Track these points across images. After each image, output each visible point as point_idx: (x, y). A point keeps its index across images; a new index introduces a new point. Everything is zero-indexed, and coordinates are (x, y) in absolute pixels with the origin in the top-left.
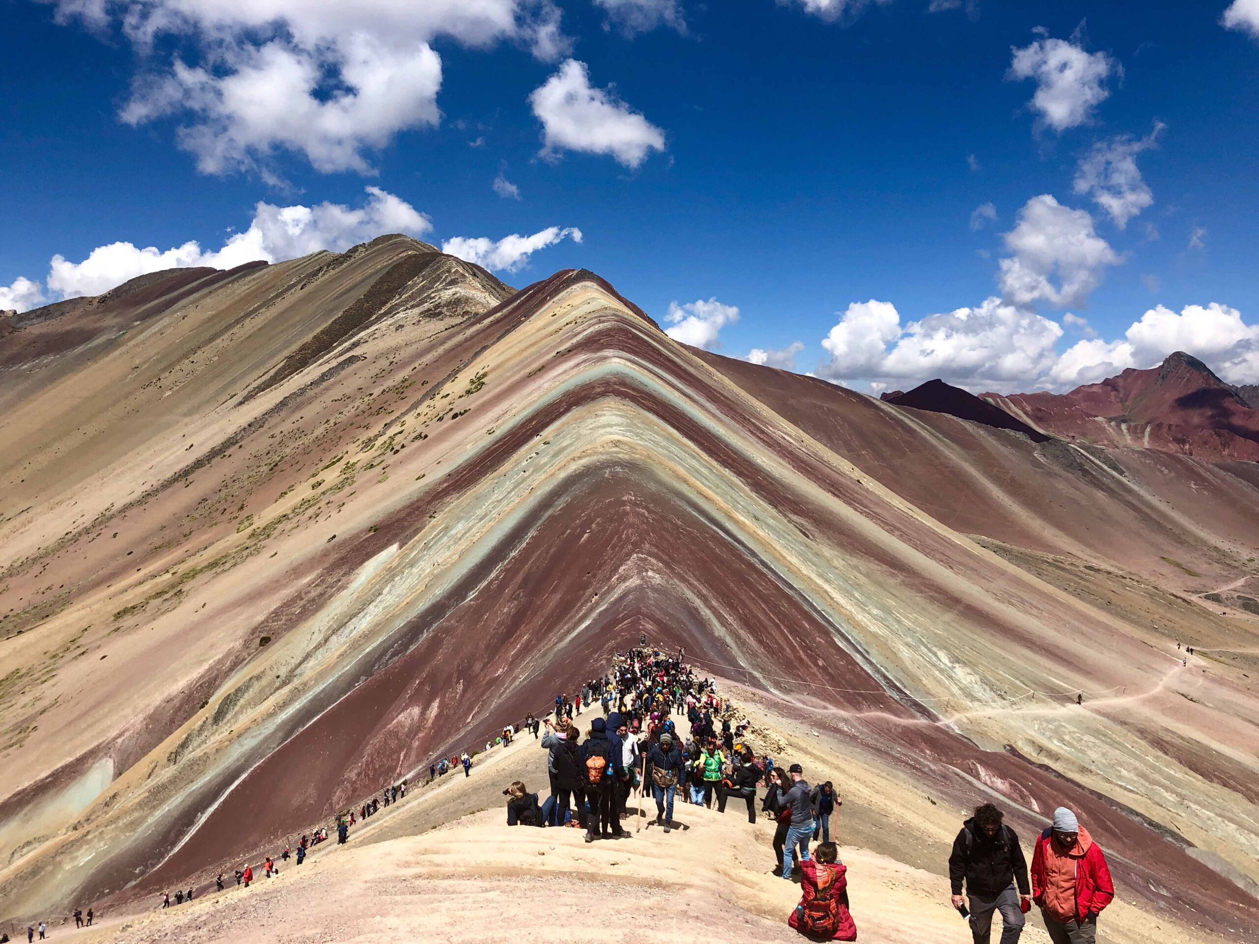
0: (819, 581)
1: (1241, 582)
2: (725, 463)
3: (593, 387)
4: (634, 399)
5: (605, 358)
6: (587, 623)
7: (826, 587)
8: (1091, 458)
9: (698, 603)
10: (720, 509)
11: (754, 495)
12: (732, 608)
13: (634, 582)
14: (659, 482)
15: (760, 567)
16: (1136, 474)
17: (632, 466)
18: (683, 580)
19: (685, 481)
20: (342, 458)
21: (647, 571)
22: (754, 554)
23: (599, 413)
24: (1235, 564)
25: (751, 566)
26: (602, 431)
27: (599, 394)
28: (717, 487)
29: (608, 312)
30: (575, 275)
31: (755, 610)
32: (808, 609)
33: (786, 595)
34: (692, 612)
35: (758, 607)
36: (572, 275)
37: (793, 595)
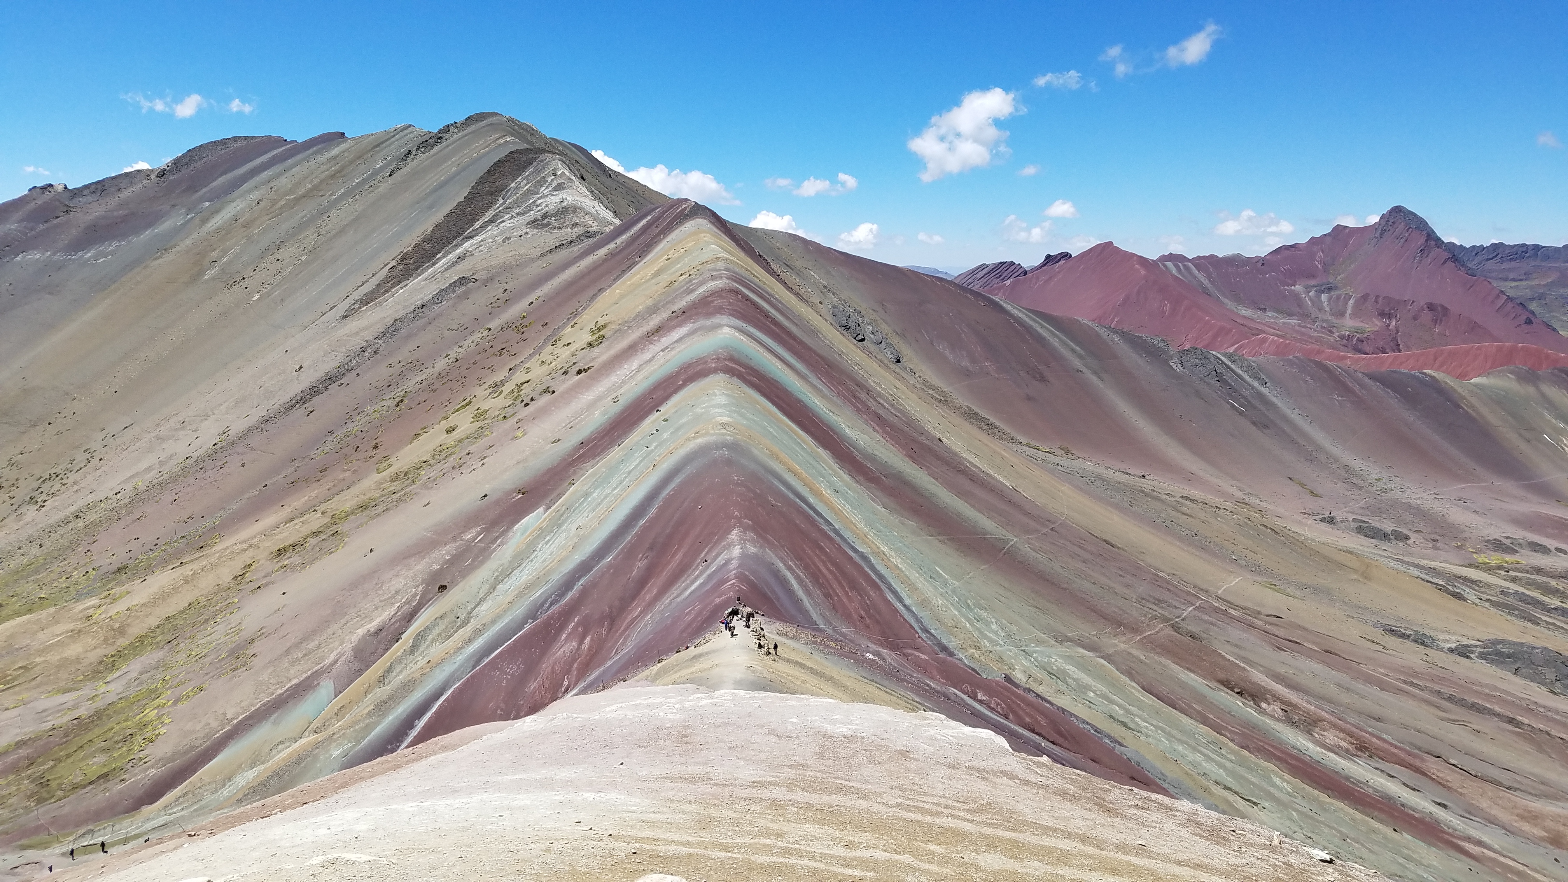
1: (1362, 502)
2: (816, 438)
3: (705, 363)
4: (740, 377)
5: (716, 327)
6: (700, 581)
7: (886, 550)
8: (1233, 366)
9: (781, 566)
11: (836, 467)
12: (809, 571)
13: (736, 551)
14: (756, 461)
15: (833, 534)
16: (1279, 385)
17: (736, 447)
18: (772, 548)
19: (779, 460)
20: (470, 402)
22: (829, 523)
23: (710, 392)
24: (1361, 484)
25: (825, 534)
26: (712, 412)
27: (710, 371)
29: (720, 265)
30: (688, 209)
31: (825, 571)
32: (867, 569)
33: (851, 558)
34: (776, 574)
35: (828, 569)
36: (686, 208)
37: (857, 558)
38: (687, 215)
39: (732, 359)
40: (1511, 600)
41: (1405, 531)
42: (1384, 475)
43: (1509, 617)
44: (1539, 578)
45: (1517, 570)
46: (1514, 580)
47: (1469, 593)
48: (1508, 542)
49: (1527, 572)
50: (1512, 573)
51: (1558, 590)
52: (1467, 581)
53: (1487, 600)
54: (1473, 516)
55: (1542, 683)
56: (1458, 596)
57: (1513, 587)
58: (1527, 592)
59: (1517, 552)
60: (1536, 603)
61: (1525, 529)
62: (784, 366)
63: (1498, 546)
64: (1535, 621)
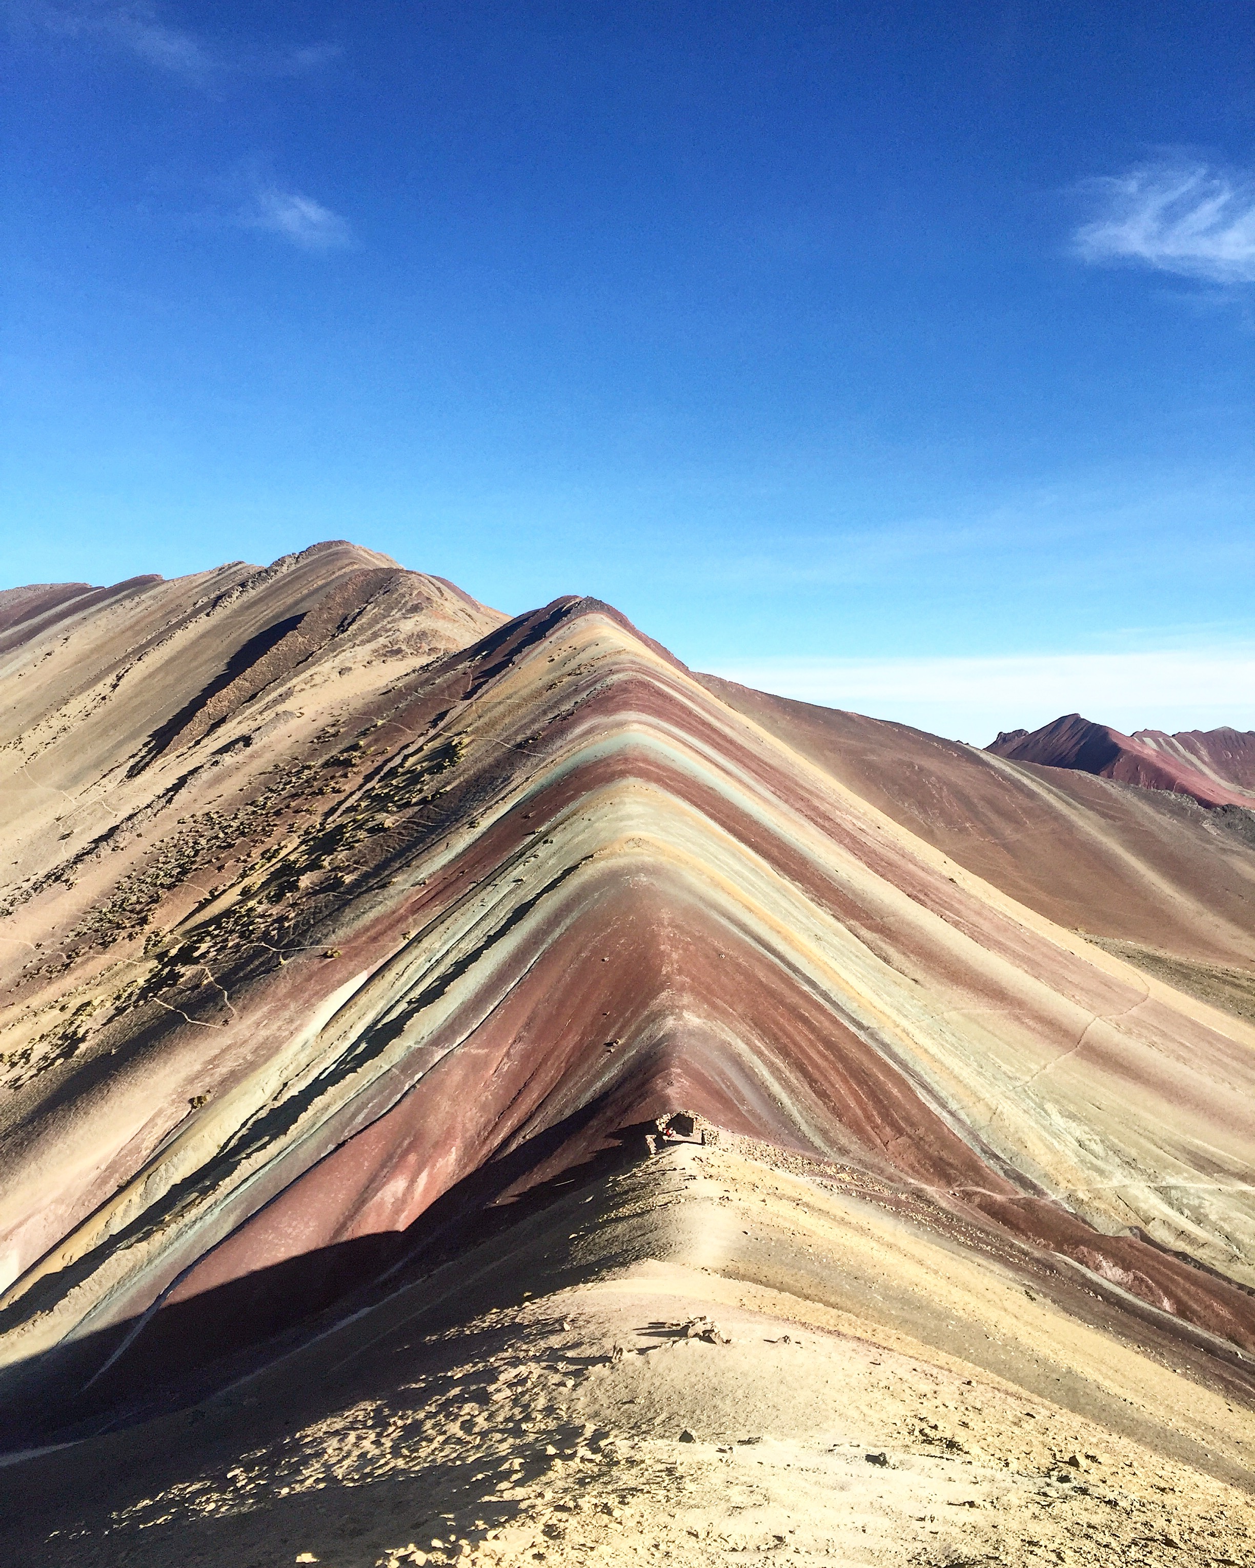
0: (898, 1018)
3: (608, 763)
4: (660, 781)
5: (623, 723)
6: (611, 1073)
7: (905, 1025)
9: (744, 1048)
10: (769, 925)
11: (812, 904)
12: (786, 1054)
14: (694, 893)
15: (821, 1001)
17: (657, 871)
19: (726, 890)
22: (812, 984)
23: (615, 800)
26: (620, 825)
27: (614, 774)
28: (768, 897)
29: (623, 657)
30: (579, 605)
31: (815, 1056)
32: (881, 1054)
33: (854, 1037)
34: (736, 1061)
35: (819, 1052)
36: (575, 605)
37: (863, 1037)
38: (580, 610)
39: (646, 760)
62: (721, 773)
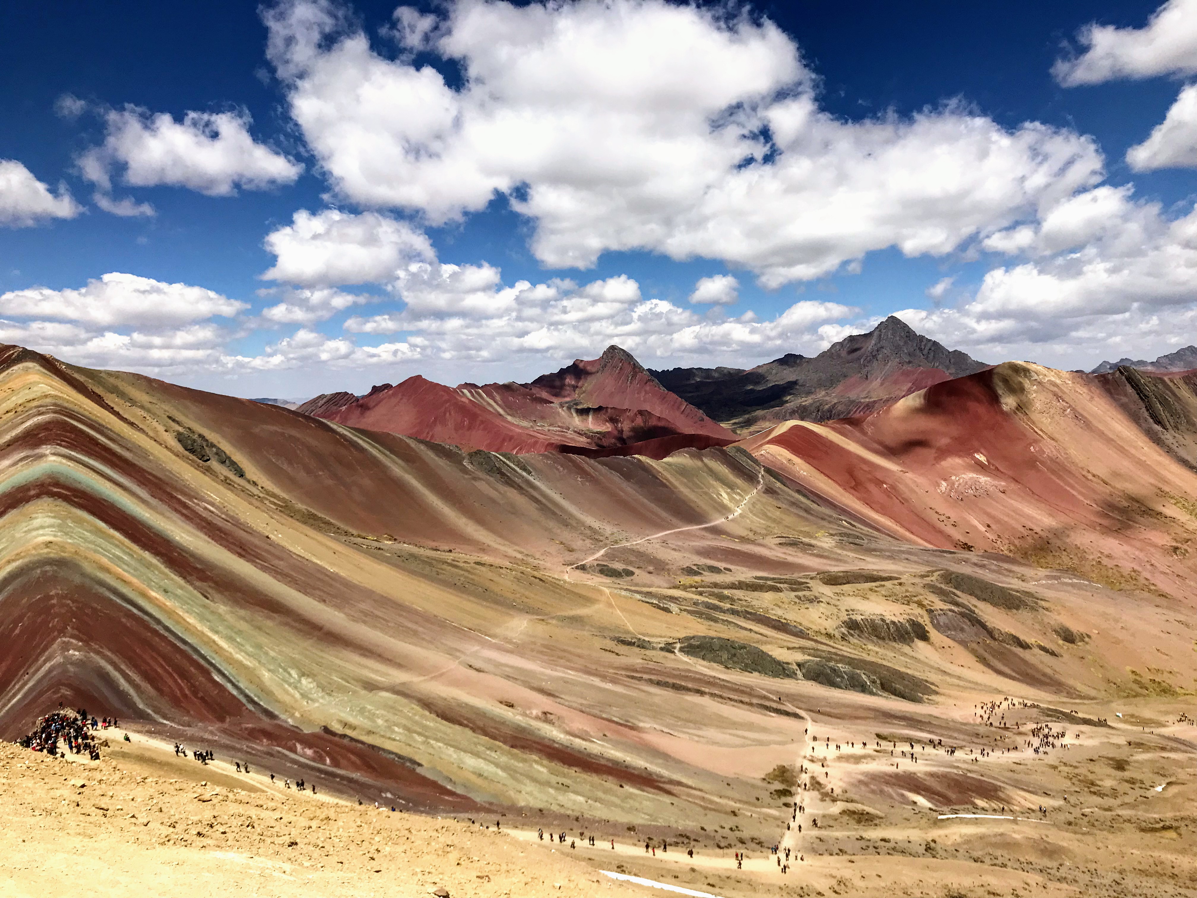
0: (210, 634)
1: (602, 552)
2: (145, 546)
3: (29, 490)
4: (66, 499)
5: (42, 456)
6: (19, 697)
7: (215, 637)
8: (508, 462)
9: (109, 668)
10: (135, 589)
11: (167, 571)
12: (136, 667)
13: (58, 659)
14: (83, 575)
15: (162, 632)
16: (540, 473)
17: (61, 563)
18: (98, 653)
19: (107, 570)
21: (68, 651)
22: (158, 622)
23: (34, 516)
24: (601, 538)
25: (156, 632)
26: (34, 533)
27: (33, 496)
28: (136, 570)
29: (48, 400)
30: (16, 354)
33: (180, 650)
34: (104, 676)
36: (13, 354)
37: (186, 649)
38: (15, 359)
39: (57, 484)
40: (701, 608)
41: (631, 568)
42: (615, 530)
43: (699, 620)
44: (716, 590)
45: (703, 587)
46: (701, 594)
47: (674, 607)
48: (695, 568)
49: (709, 587)
50: (699, 589)
51: (728, 597)
52: (673, 599)
53: (685, 610)
54: (673, 552)
55: (721, 663)
56: (667, 610)
57: (701, 599)
58: (710, 601)
59: (701, 574)
60: (716, 608)
61: (705, 558)
62: (114, 486)
63: (690, 571)
64: (715, 620)
